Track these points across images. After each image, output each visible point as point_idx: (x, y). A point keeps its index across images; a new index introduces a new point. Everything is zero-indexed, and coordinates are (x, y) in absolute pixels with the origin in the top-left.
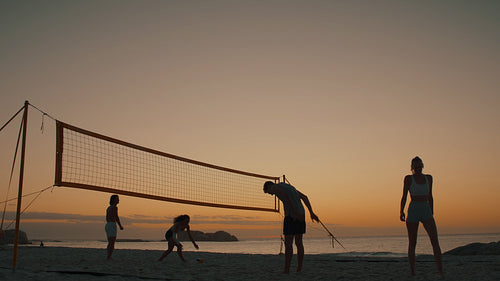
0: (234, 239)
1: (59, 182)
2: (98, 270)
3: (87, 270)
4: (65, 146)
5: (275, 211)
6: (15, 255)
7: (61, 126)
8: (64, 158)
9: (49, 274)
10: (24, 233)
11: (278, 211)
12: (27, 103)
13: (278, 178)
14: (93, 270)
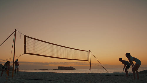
0: (74, 69)
1: (25, 53)
2: (37, 78)
4: (26, 42)
6: (13, 74)
7: (25, 37)
8: (26, 46)
9: (23, 80)
11: (88, 61)
12: (16, 30)
13: (88, 51)
14: (35, 78)
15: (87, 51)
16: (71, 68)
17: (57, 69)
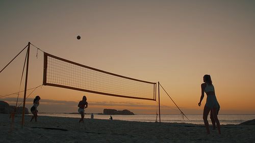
0: (132, 114)
1: (45, 83)
2: (64, 128)
3: (58, 128)
4: (48, 65)
5: (154, 100)
6: (23, 120)
7: (46, 55)
8: (48, 71)
9: (39, 129)
10: (27, 109)
11: (155, 100)
12: (29, 43)
13: (156, 83)
14: (61, 128)
15: (154, 84)
16: (126, 112)
17: (103, 113)
